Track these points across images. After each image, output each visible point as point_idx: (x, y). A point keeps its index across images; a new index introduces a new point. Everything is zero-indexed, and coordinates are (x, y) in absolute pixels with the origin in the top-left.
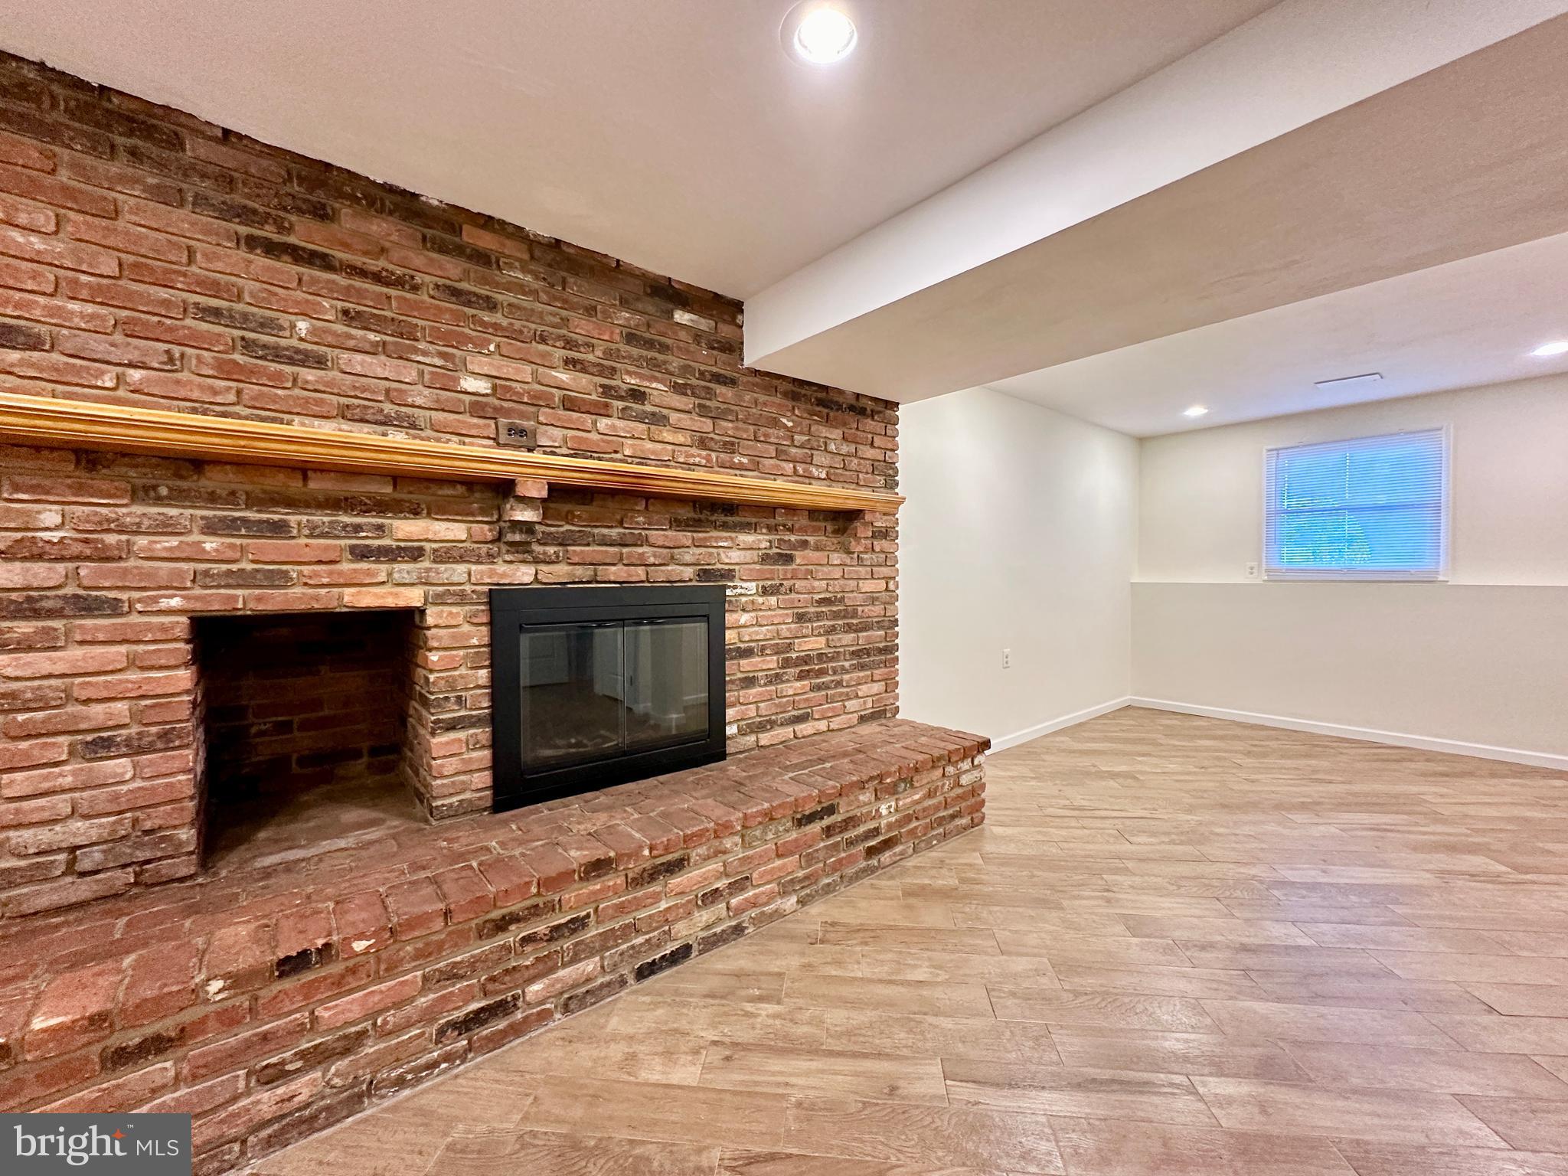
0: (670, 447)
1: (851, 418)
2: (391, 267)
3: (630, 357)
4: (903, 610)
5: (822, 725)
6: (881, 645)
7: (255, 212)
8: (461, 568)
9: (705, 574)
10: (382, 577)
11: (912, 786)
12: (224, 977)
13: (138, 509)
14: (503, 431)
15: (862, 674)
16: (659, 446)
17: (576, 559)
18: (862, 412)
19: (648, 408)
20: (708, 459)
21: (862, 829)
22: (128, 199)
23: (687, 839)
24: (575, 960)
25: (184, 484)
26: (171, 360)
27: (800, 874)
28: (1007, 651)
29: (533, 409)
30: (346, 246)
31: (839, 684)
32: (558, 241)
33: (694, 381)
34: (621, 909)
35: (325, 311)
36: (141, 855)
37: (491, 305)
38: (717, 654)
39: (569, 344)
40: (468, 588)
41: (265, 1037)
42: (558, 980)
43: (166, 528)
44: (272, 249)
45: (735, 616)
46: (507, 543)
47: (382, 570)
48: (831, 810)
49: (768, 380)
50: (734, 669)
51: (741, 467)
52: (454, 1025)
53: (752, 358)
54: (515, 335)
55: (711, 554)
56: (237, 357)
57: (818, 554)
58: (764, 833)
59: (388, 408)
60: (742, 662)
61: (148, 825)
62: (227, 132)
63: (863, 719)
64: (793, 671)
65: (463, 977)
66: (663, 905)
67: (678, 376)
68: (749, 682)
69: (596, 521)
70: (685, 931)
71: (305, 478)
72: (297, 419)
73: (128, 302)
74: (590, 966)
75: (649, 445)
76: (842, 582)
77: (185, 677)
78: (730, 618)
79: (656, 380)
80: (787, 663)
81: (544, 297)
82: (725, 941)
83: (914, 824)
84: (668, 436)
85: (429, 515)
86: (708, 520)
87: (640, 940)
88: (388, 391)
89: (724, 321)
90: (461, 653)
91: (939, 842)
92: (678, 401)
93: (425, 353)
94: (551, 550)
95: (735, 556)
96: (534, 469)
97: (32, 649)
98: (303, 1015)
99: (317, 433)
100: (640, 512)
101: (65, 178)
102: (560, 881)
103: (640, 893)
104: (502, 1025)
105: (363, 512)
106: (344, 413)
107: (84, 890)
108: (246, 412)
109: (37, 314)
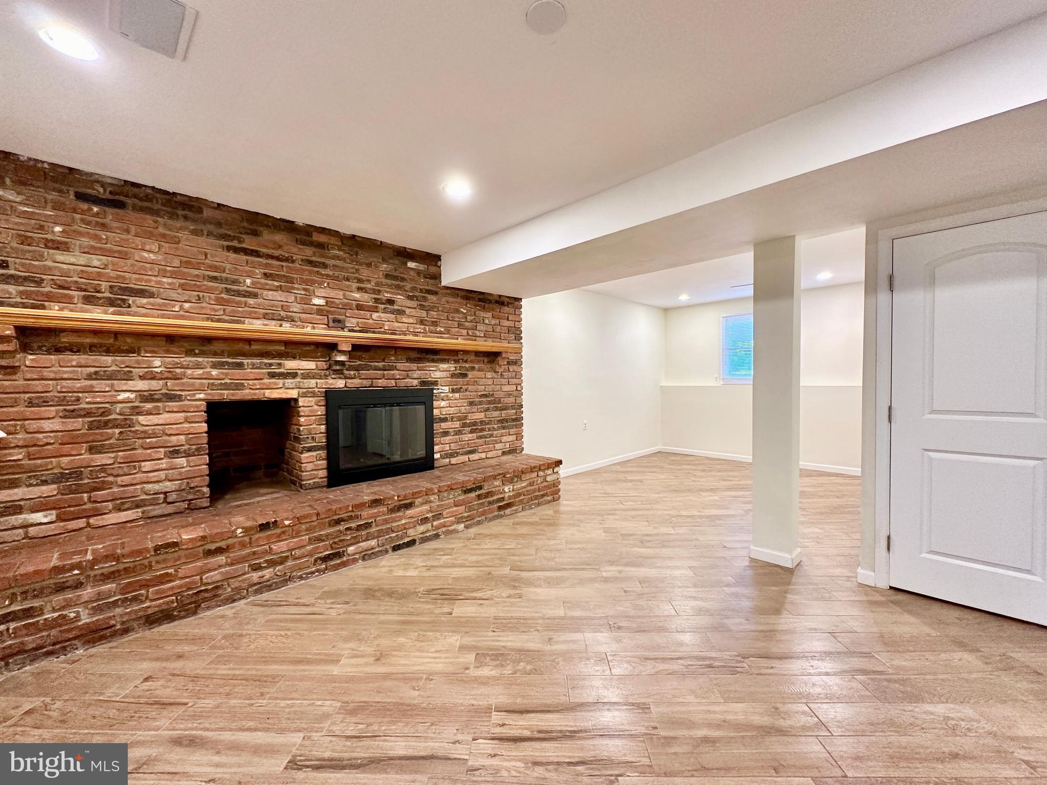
0: (406, 325)
1: (495, 306)
2: (283, 253)
3: (387, 285)
4: (526, 400)
5: (483, 455)
6: (514, 417)
7: (230, 236)
8: (313, 381)
9: (423, 383)
10: (281, 385)
11: (521, 480)
12: (243, 528)
13: (188, 359)
14: (331, 321)
15: (503, 431)
16: (401, 324)
17: (363, 377)
18: (502, 304)
19: (396, 307)
20: (425, 330)
21: (495, 497)
22: (183, 235)
23: (413, 494)
24: (367, 540)
25: (205, 348)
26: (199, 299)
27: (466, 515)
28: (585, 421)
29: (344, 310)
30: (266, 247)
31: (491, 436)
32: (354, 236)
33: (417, 294)
34: (386, 521)
35: (257, 274)
36: (190, 497)
37: (325, 266)
38: (430, 420)
39: (360, 281)
40: (316, 390)
41: (254, 553)
42: (360, 547)
43: (198, 366)
44: (236, 250)
45: (438, 402)
46: (333, 370)
47: (280, 382)
48: (480, 488)
49: (454, 291)
50: (438, 427)
51: (441, 333)
52: (320, 558)
53: (446, 281)
54: (335, 278)
55: (426, 374)
56: (223, 295)
57: (480, 373)
58: (449, 495)
59: (283, 313)
60: (442, 424)
61: (192, 485)
62: (219, 204)
63: (504, 453)
64: (468, 429)
65: (323, 541)
66: (403, 522)
67: (410, 292)
68: (446, 434)
69: (372, 359)
70: (412, 533)
71: (250, 345)
72: (247, 320)
73: (184, 276)
74: (373, 543)
75: (397, 324)
76: (492, 386)
77: (204, 427)
78: (435, 404)
79: (399, 294)
80: (464, 425)
81: (348, 261)
82: (431, 540)
83: (522, 497)
84: (405, 320)
85: (299, 359)
86: (425, 358)
87: (394, 535)
88: (282, 306)
89: (431, 265)
90: (314, 418)
91: (536, 507)
92: (410, 303)
93: (298, 289)
94: (352, 373)
95: (438, 374)
96: (345, 338)
97: (151, 414)
98: (267, 547)
99: (256, 326)
100: (392, 355)
101: (161, 230)
102: (361, 506)
103: (394, 515)
104: (338, 562)
105: (273, 358)
106: (265, 317)
107: (170, 509)
108: (227, 318)
109: (152, 284)
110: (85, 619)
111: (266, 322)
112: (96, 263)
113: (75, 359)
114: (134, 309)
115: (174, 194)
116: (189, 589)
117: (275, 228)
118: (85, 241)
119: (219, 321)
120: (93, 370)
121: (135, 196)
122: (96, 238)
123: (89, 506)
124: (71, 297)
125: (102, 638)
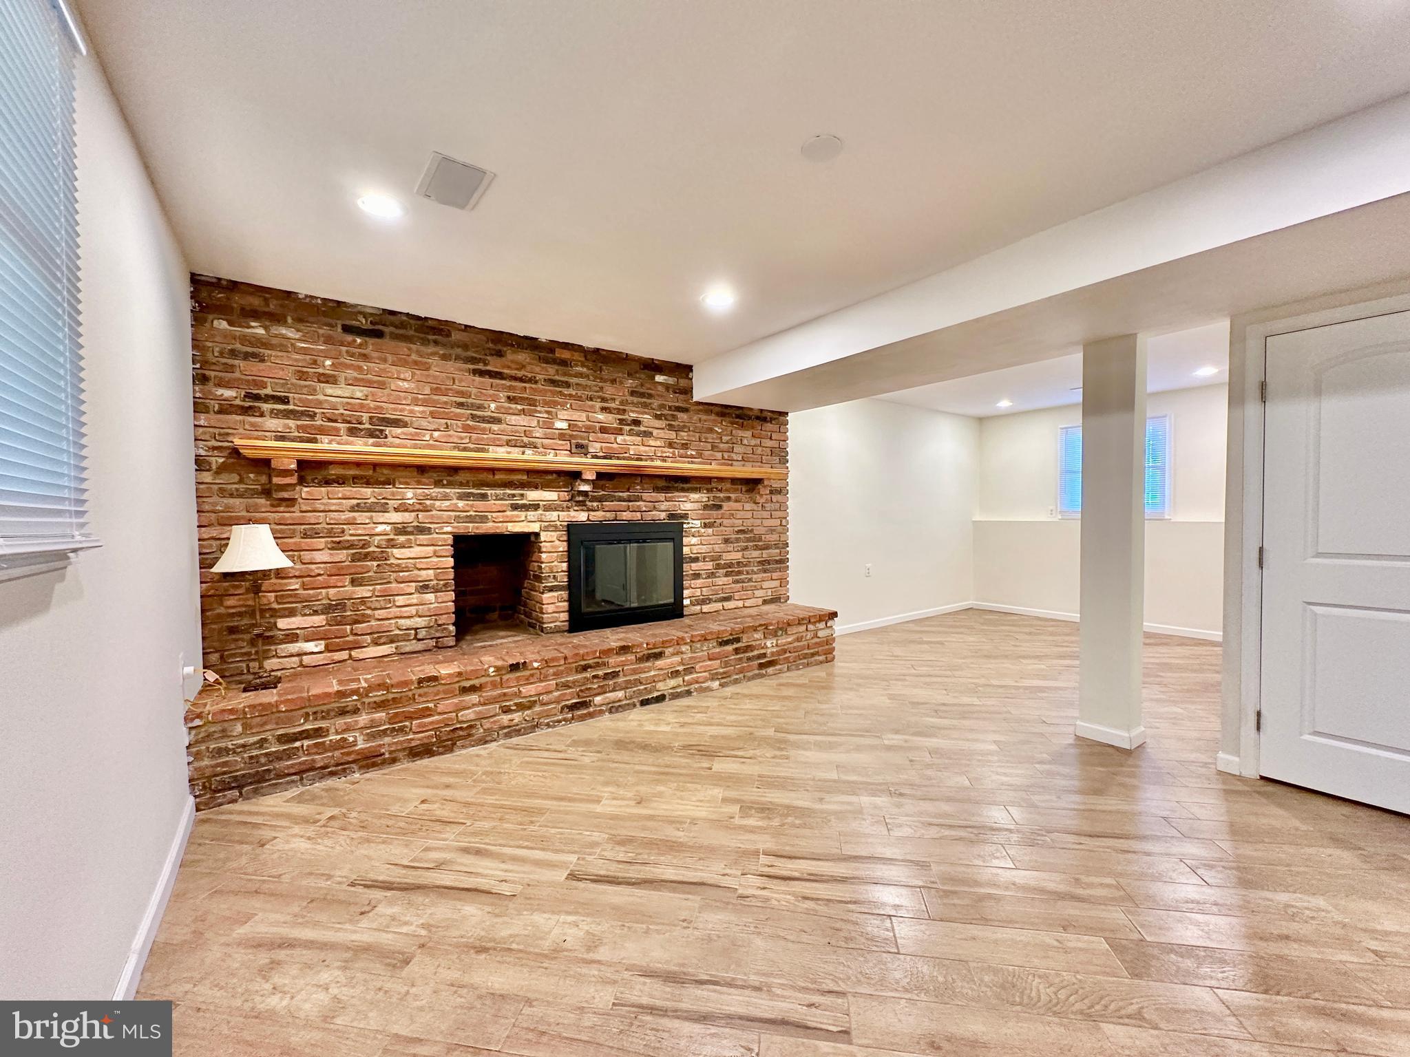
0: (653, 449)
1: (757, 423)
2: (526, 374)
3: (633, 403)
4: (792, 537)
5: (740, 604)
6: (777, 558)
7: (476, 358)
8: (555, 514)
9: (671, 516)
10: (523, 518)
11: (786, 633)
12: (495, 667)
13: (437, 490)
14: (573, 446)
15: (765, 575)
16: (647, 448)
17: (606, 509)
18: (764, 420)
19: (642, 428)
20: (674, 453)
21: (756, 653)
22: (434, 361)
23: (663, 642)
24: (614, 690)
25: (452, 479)
26: (447, 427)
27: (721, 670)
28: (869, 565)
29: (586, 434)
30: (509, 367)
31: (750, 580)
32: (598, 349)
33: (665, 412)
34: (635, 672)
35: (501, 398)
36: (438, 635)
37: (568, 385)
38: (679, 559)
39: (604, 400)
40: (558, 523)
41: (505, 694)
42: (607, 698)
43: (446, 498)
44: (481, 373)
45: (688, 539)
46: (577, 502)
47: (522, 515)
48: (738, 640)
49: (708, 407)
50: (688, 568)
51: (692, 457)
52: (567, 706)
53: (699, 395)
54: (579, 398)
55: (675, 505)
56: (468, 422)
57: (738, 504)
58: (702, 646)
59: (525, 439)
60: (693, 565)
61: (440, 622)
62: (466, 326)
63: (765, 602)
64: (722, 571)
65: (570, 687)
66: (652, 673)
67: (657, 410)
68: (697, 576)
69: (616, 489)
70: (665, 687)
71: (494, 474)
72: (491, 448)
73: (434, 404)
74: (620, 694)
75: (643, 448)
76: (752, 520)
77: (450, 562)
78: (685, 540)
79: (646, 413)
80: (718, 567)
81: (591, 378)
82: (682, 697)
83: (788, 655)
84: (652, 443)
85: (542, 489)
86: (673, 487)
87: (642, 687)
88: (525, 431)
89: (682, 378)
90: (556, 554)
91: (804, 667)
92: (658, 423)
93: (540, 412)
94: (595, 504)
95: (688, 506)
96: (589, 466)
97: (404, 547)
98: (515, 689)
99: (500, 454)
100: (638, 484)
101: (414, 357)
102: (607, 652)
103: (642, 665)
104: (585, 712)
105: (515, 488)
106: (508, 443)
107: (420, 646)
108: (472, 446)
109: (406, 413)
110: (361, 745)
111: (509, 449)
112: (359, 395)
113: (341, 491)
114: (390, 439)
115: (426, 318)
116: (447, 725)
117: (518, 347)
118: (352, 373)
119: (465, 449)
120: (355, 502)
121: (392, 324)
122: (360, 369)
123: (351, 638)
124: (338, 430)
125: (374, 765)
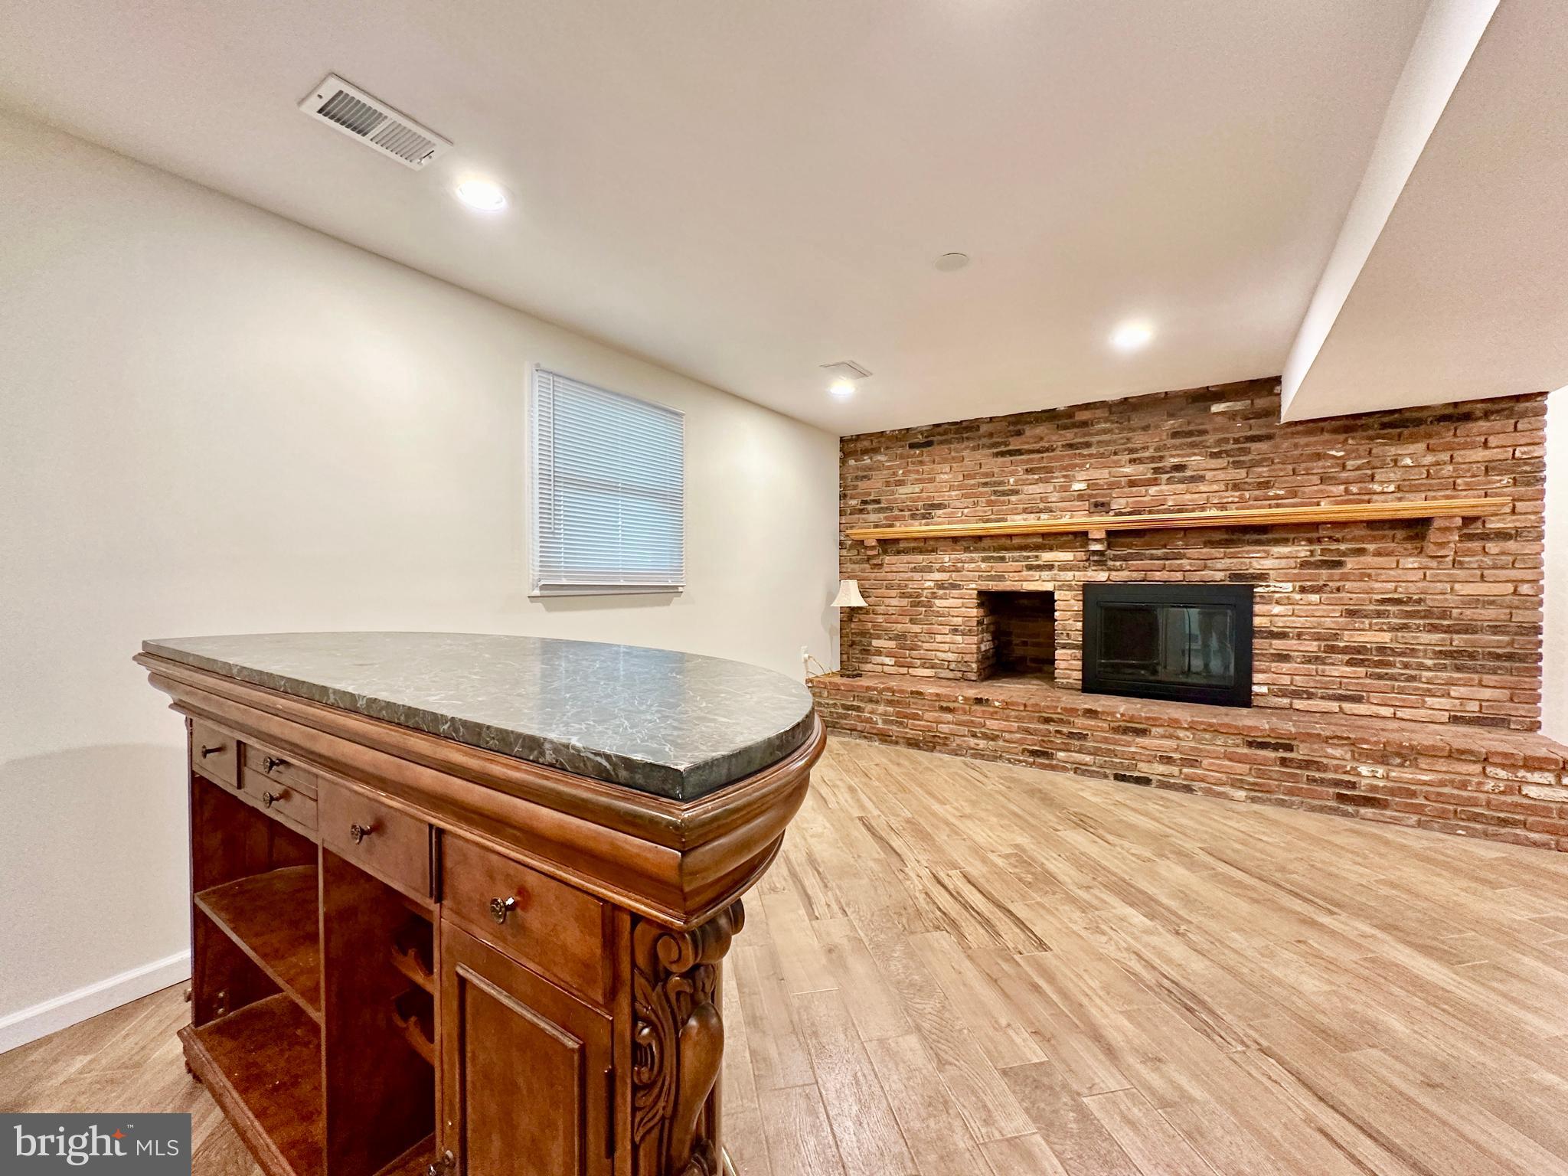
0: (1205, 495)
1: (1438, 427)
2: (1044, 444)
3: (1175, 446)
4: (1554, 617)
5: (1384, 711)
6: (1506, 651)
7: (999, 442)
8: (1071, 574)
9: (1235, 576)
10: (1037, 578)
11: (1416, 766)
13: (966, 555)
14: (1093, 506)
15: (1456, 675)
16: (1196, 496)
17: (1133, 568)
18: (1465, 417)
19: (1189, 473)
20: (1242, 497)
21: (1330, 776)
22: (967, 453)
23: (1148, 719)
24: (1080, 752)
25: (978, 545)
26: (975, 504)
29: (1108, 491)
30: (1028, 443)
31: (1414, 678)
32: (1126, 399)
33: (1229, 447)
34: (1106, 740)
35: (1020, 472)
36: (964, 669)
37: (1088, 445)
38: (1244, 632)
39: (1131, 451)
40: (1073, 583)
41: (972, 721)
42: (1071, 756)
43: (972, 561)
44: (1002, 454)
45: (1267, 607)
46: (1092, 561)
47: (1036, 574)
48: (1289, 748)
49: (1312, 425)
50: (1264, 646)
51: (1277, 497)
52: (1028, 751)
53: (1293, 412)
54: (1102, 455)
55: (1244, 563)
56: (991, 497)
58: (1213, 738)
59: (1041, 506)
60: (1274, 642)
61: (966, 660)
62: (991, 418)
64: (1342, 657)
65: (1032, 734)
66: (1133, 749)
67: (1215, 447)
68: (1284, 657)
69: (1150, 546)
70: (1144, 769)
72: (1009, 517)
73: (966, 487)
74: (1088, 759)
75: (1188, 497)
76: (1422, 584)
77: (975, 612)
78: (1260, 608)
79: (1195, 454)
80: (1332, 650)
81: (1117, 431)
82: (1176, 790)
83: (1421, 801)
84: (1203, 488)
85: (1057, 550)
86: (1239, 540)
87: (1117, 760)
88: (1041, 498)
89: (1259, 397)
90: (1069, 613)
92: (1215, 463)
93: (1057, 478)
94: (1118, 564)
95: (1268, 563)
96: (1097, 524)
97: (942, 598)
98: (982, 720)
99: (1018, 522)
100: (1180, 539)
101: (953, 454)
102: (1072, 711)
103: (1117, 737)
104: (1047, 762)
105: (1031, 551)
106: (1025, 511)
107: (951, 675)
108: (993, 517)
109: (946, 498)
110: (880, 725)
111: (1025, 516)
112: (917, 490)
113: (905, 558)
114: (936, 519)
115: (962, 422)
116: (929, 731)
117: (1037, 421)
118: (914, 476)
119: (988, 521)
120: (913, 565)
121: (939, 434)
122: (918, 472)
123: (909, 660)
124: (904, 516)
125: (886, 741)
